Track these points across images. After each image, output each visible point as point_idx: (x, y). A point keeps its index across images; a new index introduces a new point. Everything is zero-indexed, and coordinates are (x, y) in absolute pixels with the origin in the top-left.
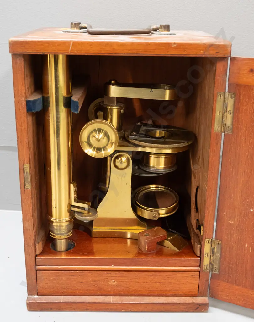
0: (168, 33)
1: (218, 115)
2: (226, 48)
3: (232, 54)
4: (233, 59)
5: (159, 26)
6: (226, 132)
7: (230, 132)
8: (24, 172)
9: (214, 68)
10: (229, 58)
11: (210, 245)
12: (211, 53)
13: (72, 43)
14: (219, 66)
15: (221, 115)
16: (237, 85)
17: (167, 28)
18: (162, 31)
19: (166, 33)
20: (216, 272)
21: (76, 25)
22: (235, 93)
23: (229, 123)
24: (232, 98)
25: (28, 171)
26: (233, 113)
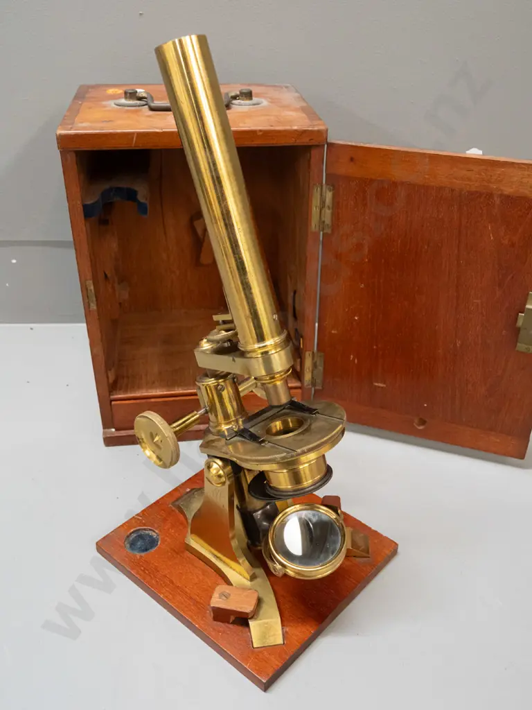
0: (251, 102)
1: (315, 211)
2: (321, 134)
3: (328, 139)
4: (331, 145)
5: (238, 93)
6: (325, 231)
7: (329, 231)
8: (87, 289)
9: (309, 155)
10: (326, 144)
11: (311, 357)
13: (136, 135)
15: (319, 211)
17: (248, 95)
18: (243, 100)
19: (245, 102)
20: (319, 387)
21: (132, 95)
22: (333, 186)
23: (328, 220)
24: (330, 191)
25: (92, 288)
26: (333, 209)
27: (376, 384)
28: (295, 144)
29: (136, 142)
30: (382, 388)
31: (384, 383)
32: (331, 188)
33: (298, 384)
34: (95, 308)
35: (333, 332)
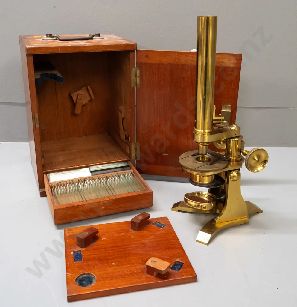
0: (100, 38)
2: (135, 46)
3: (137, 48)
5: (94, 34)
6: (137, 87)
7: (139, 86)
8: (35, 118)
9: (129, 56)
10: (136, 51)
11: (134, 145)
12: (128, 49)
13: (60, 47)
14: (131, 55)
15: (134, 78)
16: (141, 63)
17: (99, 35)
18: (97, 37)
19: (98, 38)
20: (139, 159)
21: (50, 36)
22: (140, 67)
23: (138, 82)
24: (139, 70)
25: (37, 117)
26: (140, 77)
27: (164, 154)
28: (125, 50)
29: (60, 50)
30: (167, 156)
31: (167, 154)
32: (139, 68)
33: (129, 159)
34: (38, 126)
35: (143, 132)
